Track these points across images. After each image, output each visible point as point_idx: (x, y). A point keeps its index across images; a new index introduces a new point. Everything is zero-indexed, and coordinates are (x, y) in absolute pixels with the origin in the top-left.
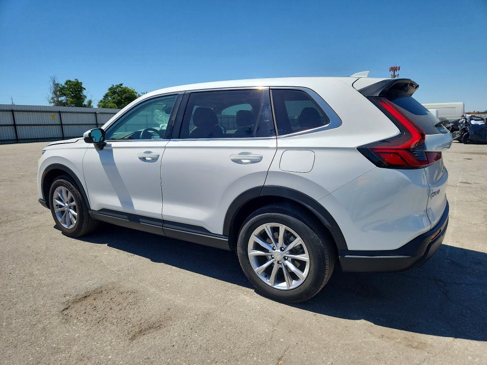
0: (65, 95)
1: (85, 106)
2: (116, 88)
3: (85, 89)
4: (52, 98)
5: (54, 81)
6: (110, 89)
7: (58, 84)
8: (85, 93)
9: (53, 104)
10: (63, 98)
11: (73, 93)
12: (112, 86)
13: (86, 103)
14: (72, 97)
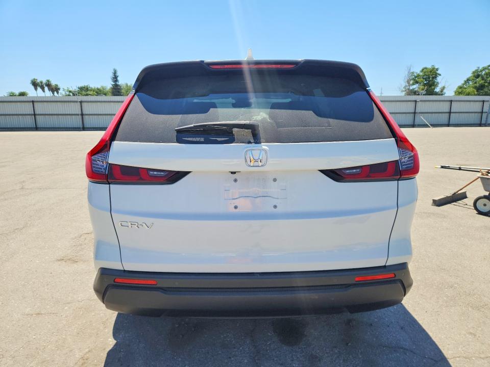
0: (417, 82)
1: (436, 94)
2: (481, 71)
3: (440, 75)
4: (405, 87)
5: (410, 70)
6: (474, 73)
7: (413, 73)
8: (439, 79)
9: (404, 93)
10: (415, 87)
11: (426, 80)
12: (476, 69)
13: (437, 90)
14: (425, 85)
